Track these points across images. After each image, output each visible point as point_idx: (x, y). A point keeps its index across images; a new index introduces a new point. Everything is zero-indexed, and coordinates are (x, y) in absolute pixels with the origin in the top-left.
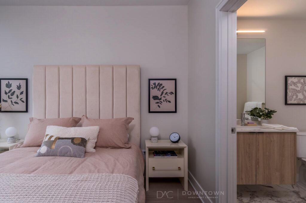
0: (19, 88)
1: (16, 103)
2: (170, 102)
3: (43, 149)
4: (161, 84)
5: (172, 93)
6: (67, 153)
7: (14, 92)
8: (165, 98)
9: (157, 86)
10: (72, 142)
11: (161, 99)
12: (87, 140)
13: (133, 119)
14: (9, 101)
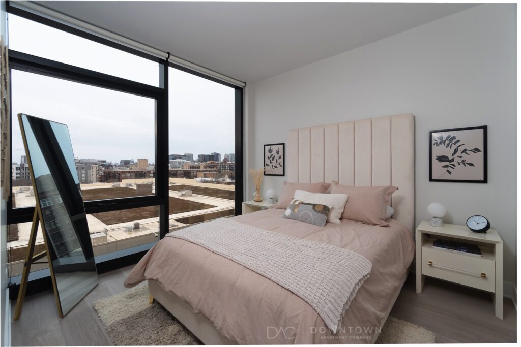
0: (278, 152)
1: (276, 167)
2: (471, 165)
3: (288, 212)
4: (454, 138)
5: (477, 150)
6: (308, 219)
7: (274, 157)
8: (461, 159)
9: (445, 141)
10: (314, 208)
11: (453, 161)
12: (330, 208)
13: (397, 189)
14: (271, 165)
